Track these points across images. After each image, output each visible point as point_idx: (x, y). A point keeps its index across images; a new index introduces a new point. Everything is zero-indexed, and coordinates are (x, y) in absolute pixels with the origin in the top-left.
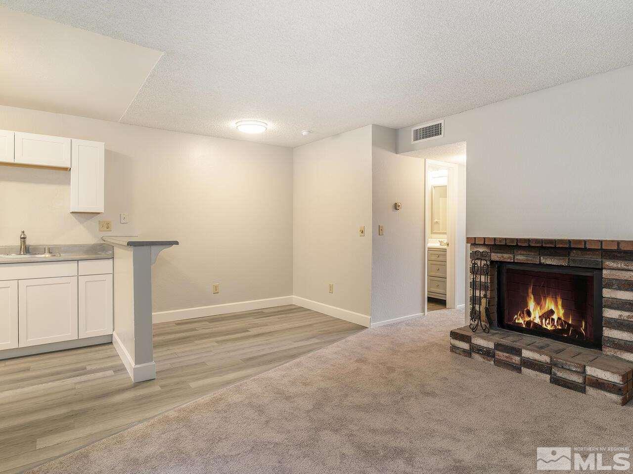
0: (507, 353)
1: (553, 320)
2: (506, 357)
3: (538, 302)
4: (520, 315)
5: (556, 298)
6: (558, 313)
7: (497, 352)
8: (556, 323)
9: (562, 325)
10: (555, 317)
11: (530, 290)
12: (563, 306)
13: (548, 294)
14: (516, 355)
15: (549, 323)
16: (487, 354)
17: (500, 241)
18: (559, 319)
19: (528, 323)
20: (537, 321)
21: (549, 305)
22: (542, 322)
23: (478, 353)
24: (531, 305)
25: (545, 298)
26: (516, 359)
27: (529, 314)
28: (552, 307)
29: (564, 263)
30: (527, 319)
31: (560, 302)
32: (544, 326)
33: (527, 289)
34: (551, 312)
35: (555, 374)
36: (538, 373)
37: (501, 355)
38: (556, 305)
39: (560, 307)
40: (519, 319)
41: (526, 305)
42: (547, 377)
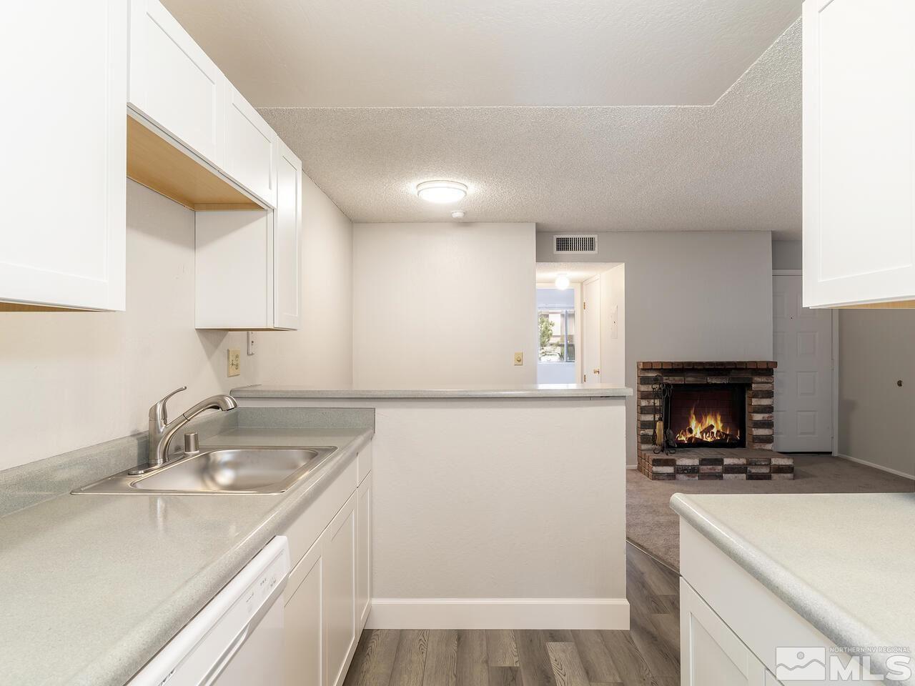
0: (712, 465)
1: (713, 433)
2: (710, 469)
3: (699, 420)
4: (682, 434)
5: (716, 416)
6: (717, 427)
7: (702, 467)
8: (715, 435)
9: (720, 436)
10: (715, 430)
11: (692, 412)
12: (721, 421)
13: (709, 413)
14: (719, 465)
15: (709, 436)
16: (692, 471)
17: (678, 365)
18: (718, 431)
19: (690, 439)
20: (698, 436)
21: (709, 421)
22: (702, 436)
23: (682, 473)
24: (693, 423)
25: (706, 416)
26: (719, 468)
27: (691, 431)
28: (712, 422)
29: (725, 381)
30: (689, 436)
31: (719, 418)
32: (705, 439)
33: (689, 411)
34: (712, 427)
35: (750, 472)
36: (736, 475)
37: (706, 469)
38: (716, 421)
39: (719, 422)
40: (681, 437)
41: (688, 423)
42: (744, 476)
